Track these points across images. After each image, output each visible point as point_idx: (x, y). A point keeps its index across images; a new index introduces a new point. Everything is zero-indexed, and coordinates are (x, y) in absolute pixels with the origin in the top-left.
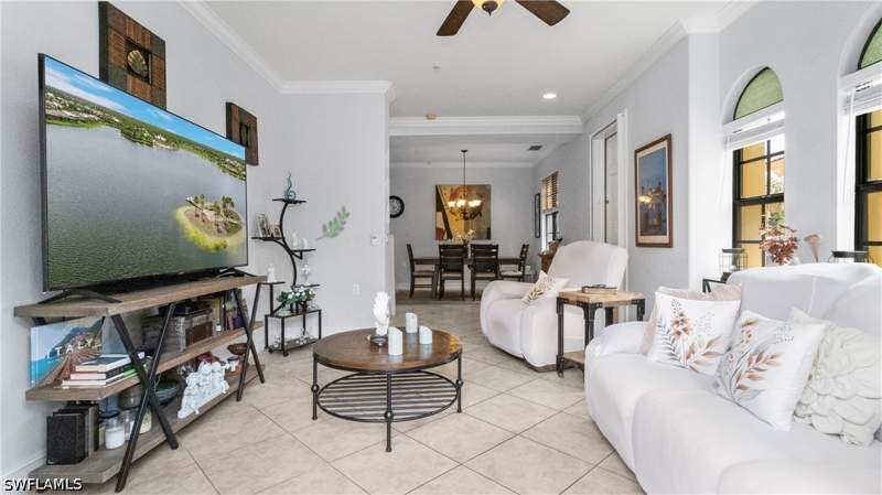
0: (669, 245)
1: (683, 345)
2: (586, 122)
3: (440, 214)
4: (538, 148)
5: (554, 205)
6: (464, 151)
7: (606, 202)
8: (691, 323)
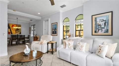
0: (57, 35)
1: (70, 46)
2: (42, 18)
3: (9, 29)
4: (32, 20)
5: (34, 29)
6: (17, 18)
7: (45, 30)
8: (70, 44)
